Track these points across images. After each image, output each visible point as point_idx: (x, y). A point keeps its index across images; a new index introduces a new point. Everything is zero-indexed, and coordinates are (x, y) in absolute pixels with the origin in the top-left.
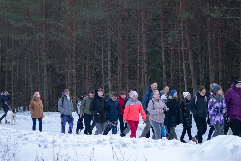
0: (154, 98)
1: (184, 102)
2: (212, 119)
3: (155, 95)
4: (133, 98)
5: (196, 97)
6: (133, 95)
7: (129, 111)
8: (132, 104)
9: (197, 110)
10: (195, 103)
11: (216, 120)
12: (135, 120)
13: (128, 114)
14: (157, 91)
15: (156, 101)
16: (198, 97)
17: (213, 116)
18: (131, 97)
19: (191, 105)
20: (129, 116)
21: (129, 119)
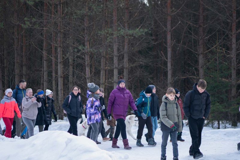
0: (27, 96)
1: (46, 99)
2: (92, 118)
3: (28, 93)
4: (8, 95)
5: (70, 96)
6: (8, 92)
7: (4, 109)
8: (8, 101)
9: (71, 109)
10: (69, 102)
11: (96, 119)
12: (10, 117)
13: (3, 112)
14: (31, 90)
15: (29, 98)
16: (72, 96)
17: (93, 115)
18: (6, 94)
19: (65, 104)
20: (4, 114)
21: (4, 116)
